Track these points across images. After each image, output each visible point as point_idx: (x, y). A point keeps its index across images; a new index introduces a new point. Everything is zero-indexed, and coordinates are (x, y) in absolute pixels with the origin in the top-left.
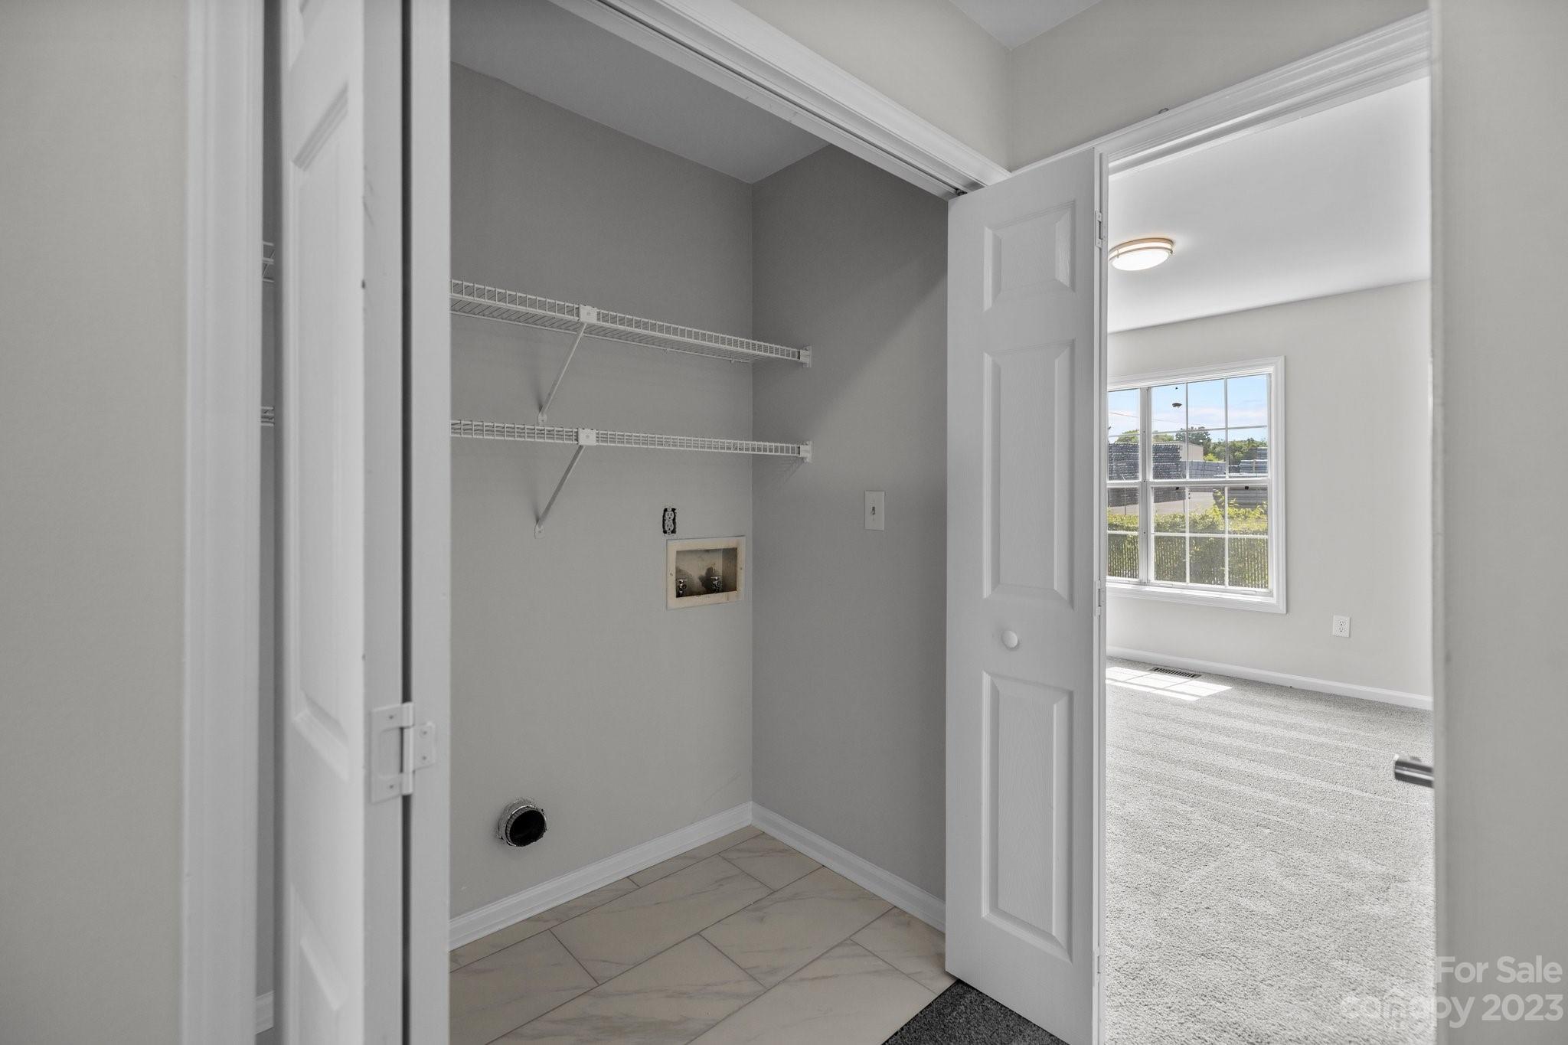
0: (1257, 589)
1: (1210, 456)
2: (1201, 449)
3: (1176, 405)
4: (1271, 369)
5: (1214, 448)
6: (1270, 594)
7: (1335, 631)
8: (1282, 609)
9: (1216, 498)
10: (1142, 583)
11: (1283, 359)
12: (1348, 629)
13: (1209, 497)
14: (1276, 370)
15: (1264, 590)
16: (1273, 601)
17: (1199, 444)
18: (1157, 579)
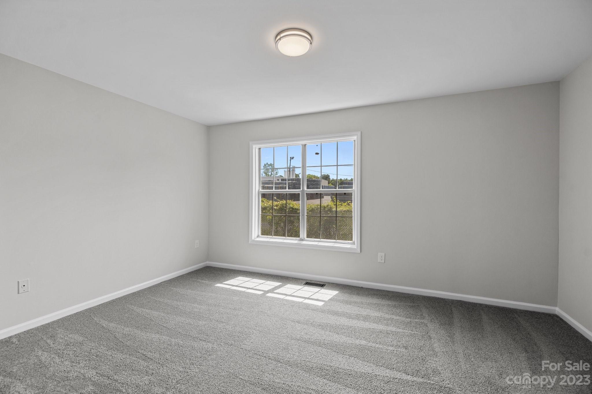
0: (349, 241)
1: (330, 184)
2: (327, 182)
3: (317, 154)
4: (355, 138)
5: (331, 181)
6: (354, 243)
7: (379, 260)
8: (359, 251)
9: (331, 198)
10: (302, 240)
11: (360, 132)
12: (384, 259)
13: (329, 198)
14: (357, 138)
15: (351, 242)
16: (355, 247)
17: (327, 180)
18: (307, 237)
